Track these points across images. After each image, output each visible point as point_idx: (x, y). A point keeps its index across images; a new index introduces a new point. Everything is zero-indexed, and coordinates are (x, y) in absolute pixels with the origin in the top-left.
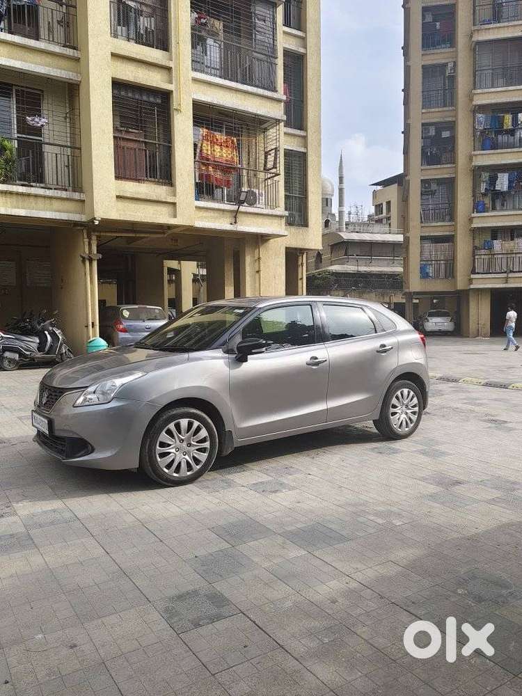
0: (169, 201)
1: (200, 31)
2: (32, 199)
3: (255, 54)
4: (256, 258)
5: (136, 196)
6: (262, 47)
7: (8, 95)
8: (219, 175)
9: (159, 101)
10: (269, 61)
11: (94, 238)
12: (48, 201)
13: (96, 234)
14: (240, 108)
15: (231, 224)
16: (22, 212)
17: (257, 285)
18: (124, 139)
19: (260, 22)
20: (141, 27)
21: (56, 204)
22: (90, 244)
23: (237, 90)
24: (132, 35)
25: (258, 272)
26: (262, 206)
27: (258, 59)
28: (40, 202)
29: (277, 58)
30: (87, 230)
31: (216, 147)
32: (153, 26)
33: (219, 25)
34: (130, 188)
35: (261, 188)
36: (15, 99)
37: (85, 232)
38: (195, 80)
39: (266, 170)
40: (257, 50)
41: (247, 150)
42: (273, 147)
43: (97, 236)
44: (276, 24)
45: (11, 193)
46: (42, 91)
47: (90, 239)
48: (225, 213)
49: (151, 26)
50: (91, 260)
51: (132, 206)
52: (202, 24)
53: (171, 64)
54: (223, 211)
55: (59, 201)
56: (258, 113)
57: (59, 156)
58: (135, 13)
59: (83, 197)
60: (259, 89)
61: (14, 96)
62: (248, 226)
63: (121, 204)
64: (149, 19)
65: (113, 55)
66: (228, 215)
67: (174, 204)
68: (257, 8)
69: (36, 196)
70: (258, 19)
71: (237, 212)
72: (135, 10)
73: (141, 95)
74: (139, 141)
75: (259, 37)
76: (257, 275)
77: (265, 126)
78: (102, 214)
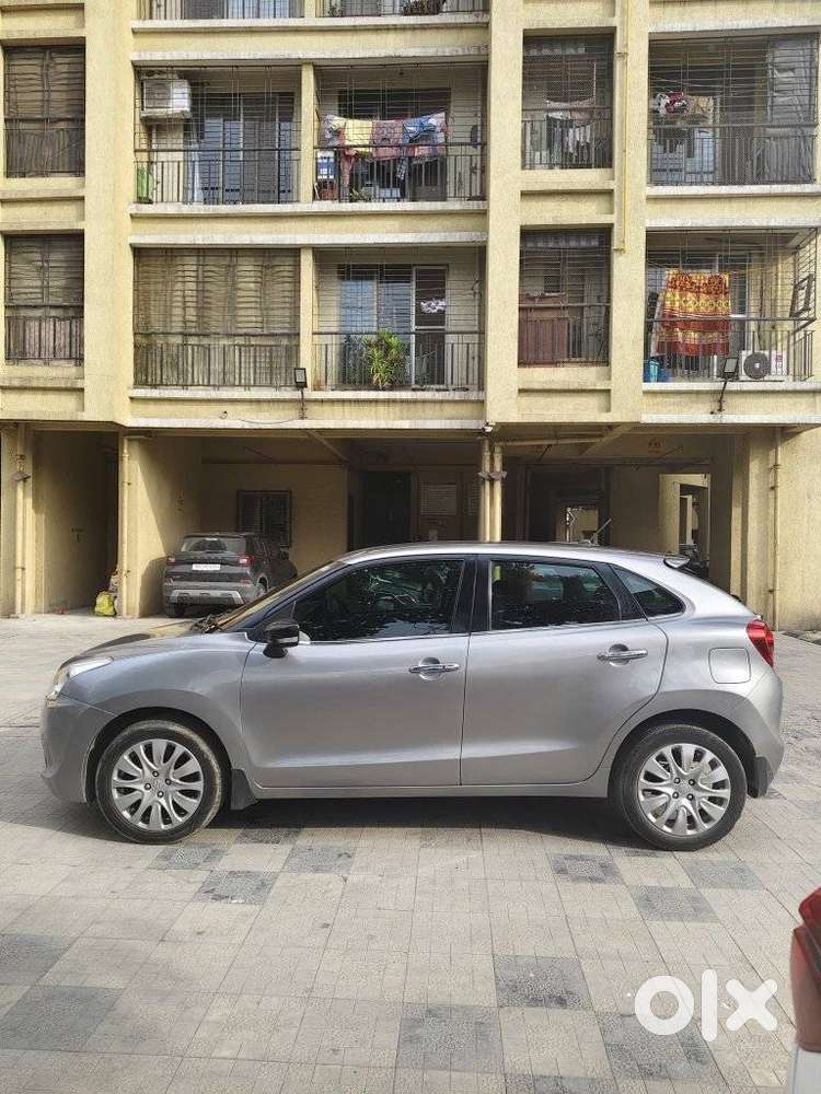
0: (598, 388)
1: (674, 123)
2: (419, 406)
3: (771, 131)
4: (771, 465)
5: (547, 387)
6: (787, 115)
7: (408, 280)
8: (693, 337)
9: (595, 243)
10: (799, 133)
11: (498, 450)
12: (438, 407)
13: (501, 444)
14: (734, 225)
15: (712, 413)
16: (406, 424)
17: (771, 511)
18: (537, 309)
19: (785, 75)
20: (570, 144)
21: (449, 410)
22: (492, 459)
23: (730, 198)
24: (557, 158)
25: (773, 488)
26: (781, 378)
27: (776, 138)
28: (429, 409)
29: (816, 125)
30: (490, 441)
31: (690, 294)
32: (588, 137)
33: (705, 103)
34: (541, 376)
35: (779, 348)
36: (414, 283)
37: (487, 442)
38: (651, 199)
39: (795, 315)
40: (775, 123)
41: (759, 287)
42: (806, 275)
43: (502, 447)
44: (817, 68)
45: (394, 401)
46: (448, 266)
47: (492, 451)
48: (701, 396)
49: (585, 137)
50: (492, 481)
51: (541, 400)
52: (676, 111)
53: (613, 185)
54: (698, 393)
55: (452, 405)
56: (773, 223)
57: (455, 346)
58: (561, 127)
59: (481, 396)
60: (775, 186)
61: (414, 279)
62: (746, 412)
63: (526, 400)
64: (582, 129)
65: (524, 194)
66: (707, 398)
67: (608, 391)
68: (777, 53)
69: (424, 402)
70: (779, 71)
71: (723, 392)
72: (562, 121)
73: (567, 241)
74: (559, 308)
75: (780, 100)
76: (771, 494)
77: (794, 242)
78: (497, 416)
